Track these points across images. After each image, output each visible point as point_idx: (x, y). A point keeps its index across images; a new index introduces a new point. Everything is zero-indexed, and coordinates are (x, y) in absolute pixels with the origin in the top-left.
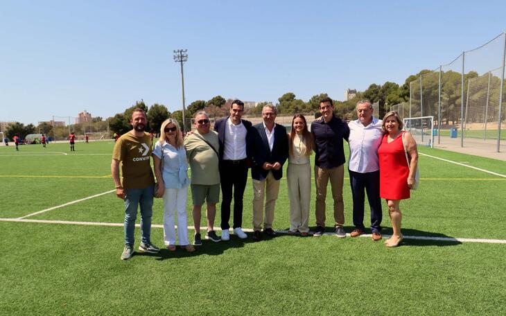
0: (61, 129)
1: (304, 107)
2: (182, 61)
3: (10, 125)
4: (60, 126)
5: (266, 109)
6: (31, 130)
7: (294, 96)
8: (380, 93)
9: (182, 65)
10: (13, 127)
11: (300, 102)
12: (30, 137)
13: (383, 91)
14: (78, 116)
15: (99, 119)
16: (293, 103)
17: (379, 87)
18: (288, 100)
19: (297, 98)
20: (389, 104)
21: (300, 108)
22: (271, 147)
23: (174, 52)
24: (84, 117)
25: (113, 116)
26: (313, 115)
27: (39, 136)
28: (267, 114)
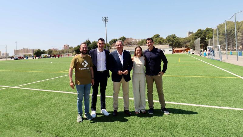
0: (56, 52)
1: (164, 41)
2: (106, 22)
3: (36, 50)
4: (56, 50)
5: (118, 43)
6: (44, 52)
7: (159, 36)
8: (203, 33)
9: (106, 24)
10: (37, 51)
11: (162, 39)
12: (42, 55)
13: (205, 32)
14: (64, 46)
15: (72, 47)
16: (159, 39)
17: (203, 31)
18: (156, 38)
19: (161, 37)
20: (208, 39)
21: (162, 41)
22: (122, 63)
23: (103, 18)
24: (66, 47)
25: (77, 46)
26: (168, 44)
27: (47, 55)
28: (119, 45)
